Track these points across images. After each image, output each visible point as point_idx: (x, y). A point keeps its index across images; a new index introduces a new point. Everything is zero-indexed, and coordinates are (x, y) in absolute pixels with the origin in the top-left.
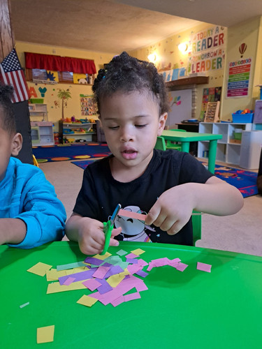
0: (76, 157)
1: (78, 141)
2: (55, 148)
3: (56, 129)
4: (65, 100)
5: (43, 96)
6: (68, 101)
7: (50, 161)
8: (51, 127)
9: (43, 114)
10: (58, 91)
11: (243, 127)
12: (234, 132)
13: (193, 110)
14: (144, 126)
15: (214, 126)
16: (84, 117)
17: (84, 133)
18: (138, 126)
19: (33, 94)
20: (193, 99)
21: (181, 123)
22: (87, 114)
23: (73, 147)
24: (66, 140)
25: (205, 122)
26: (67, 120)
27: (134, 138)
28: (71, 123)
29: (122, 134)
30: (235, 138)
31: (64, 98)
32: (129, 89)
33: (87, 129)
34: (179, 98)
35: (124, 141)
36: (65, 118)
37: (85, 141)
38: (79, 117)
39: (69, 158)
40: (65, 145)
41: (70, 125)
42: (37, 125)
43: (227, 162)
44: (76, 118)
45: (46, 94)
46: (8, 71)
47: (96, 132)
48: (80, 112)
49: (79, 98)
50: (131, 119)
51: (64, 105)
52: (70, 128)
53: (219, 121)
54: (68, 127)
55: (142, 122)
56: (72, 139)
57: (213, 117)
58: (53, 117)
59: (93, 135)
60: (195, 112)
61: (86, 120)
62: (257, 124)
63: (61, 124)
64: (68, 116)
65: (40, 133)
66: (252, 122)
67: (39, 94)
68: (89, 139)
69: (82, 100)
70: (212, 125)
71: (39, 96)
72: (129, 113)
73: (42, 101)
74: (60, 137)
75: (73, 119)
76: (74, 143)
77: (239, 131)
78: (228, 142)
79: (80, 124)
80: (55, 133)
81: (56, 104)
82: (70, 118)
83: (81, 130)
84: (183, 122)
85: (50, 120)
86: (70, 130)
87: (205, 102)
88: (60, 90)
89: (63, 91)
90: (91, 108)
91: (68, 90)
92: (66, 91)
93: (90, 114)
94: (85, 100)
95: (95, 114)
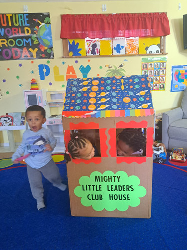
88: (109, 68)
89: (113, 69)
90: (158, 78)
91: (121, 66)
92: (118, 69)
93: (154, 88)
94: (149, 67)
95: (163, 88)
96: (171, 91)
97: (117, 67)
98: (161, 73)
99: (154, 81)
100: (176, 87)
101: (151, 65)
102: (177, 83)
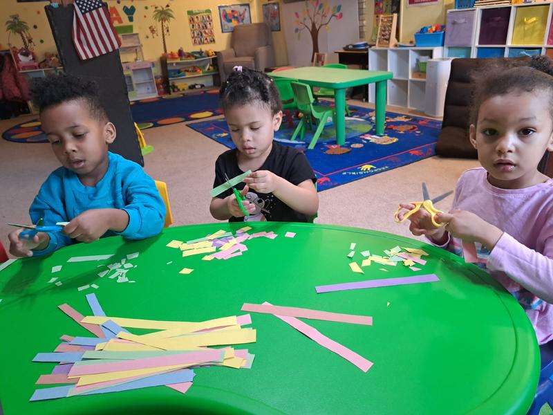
0: (193, 116)
1: (192, 87)
2: (160, 101)
3: (157, 71)
4: (166, 24)
5: (131, 19)
6: (170, 23)
7: (156, 125)
8: (150, 68)
9: (135, 49)
10: (154, 9)
11: (430, 54)
12: (418, 60)
13: (361, 27)
14: (258, 128)
15: (390, 53)
16: (197, 48)
17: (201, 73)
18: (253, 129)
19: (115, 19)
20: (361, 9)
21: (342, 51)
22: (201, 43)
23: (185, 98)
24: (174, 87)
25: (377, 47)
26: (172, 57)
27: (251, 139)
28: (179, 61)
29: (241, 136)
30: (420, 70)
31: (163, 20)
32: (243, 104)
33: (204, 67)
34: (339, 8)
35: (243, 141)
36: (169, 52)
37: (202, 86)
38: (189, 48)
39: (183, 119)
40: (173, 95)
41: (177, 64)
42: (128, 68)
43: (409, 107)
44: (186, 50)
45: (135, 16)
46: (86, 12)
47: (218, 70)
48: (191, 41)
49: (186, 18)
50: (246, 125)
51: (165, 31)
52: (178, 68)
53: (396, 46)
54: (175, 67)
55: (256, 126)
56: (183, 84)
57: (388, 40)
58: (151, 53)
59: (214, 76)
60: (365, 29)
61: (201, 53)
62: (449, 48)
63: (163, 62)
64: (173, 48)
65: (135, 80)
66: (443, 45)
67: (124, 17)
68: (208, 82)
69: (192, 20)
70: (386, 51)
71: (126, 22)
72: (244, 121)
73: (131, 28)
74: (165, 84)
75: (181, 53)
76: (187, 91)
77: (424, 59)
78: (410, 78)
79: (192, 60)
80: (156, 78)
81: (153, 31)
82: (176, 51)
83: (195, 71)
84: (346, 48)
85: (146, 59)
86: (179, 72)
87: (377, 13)
88: (156, 8)
89: (160, 9)
90: (207, 31)
91: (168, 6)
92: (165, 9)
93: (205, 42)
94: (196, 20)
95: (214, 41)
96: (222, 32)
97: (164, 7)
98: (208, 26)
99: (204, 34)
100: (226, 27)
101: (197, 17)
102: (226, 23)
